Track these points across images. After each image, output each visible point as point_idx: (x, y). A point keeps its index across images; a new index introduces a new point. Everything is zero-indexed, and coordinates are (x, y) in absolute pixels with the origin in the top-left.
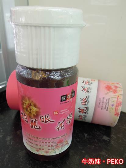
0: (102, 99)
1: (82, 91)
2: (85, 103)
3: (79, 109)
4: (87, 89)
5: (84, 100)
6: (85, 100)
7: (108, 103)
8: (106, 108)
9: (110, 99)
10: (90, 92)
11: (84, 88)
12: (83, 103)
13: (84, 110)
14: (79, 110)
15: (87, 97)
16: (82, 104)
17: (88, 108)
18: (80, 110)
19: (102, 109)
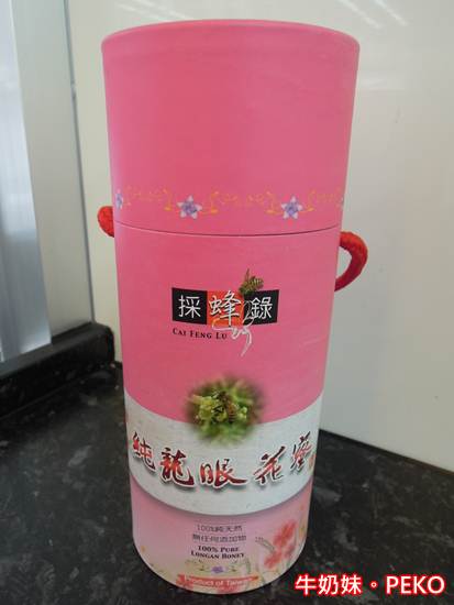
0: (237, 533)
1: (266, 457)
2: (211, 477)
3: (179, 455)
4: (274, 472)
5: (226, 475)
6: (222, 479)
7: (224, 556)
8: (202, 552)
9: (241, 559)
10: (263, 488)
11: (276, 459)
12: (210, 472)
13: (177, 474)
14: (173, 453)
15: (238, 484)
16: (203, 468)
17: (190, 489)
18: (176, 458)
19: (195, 537)
